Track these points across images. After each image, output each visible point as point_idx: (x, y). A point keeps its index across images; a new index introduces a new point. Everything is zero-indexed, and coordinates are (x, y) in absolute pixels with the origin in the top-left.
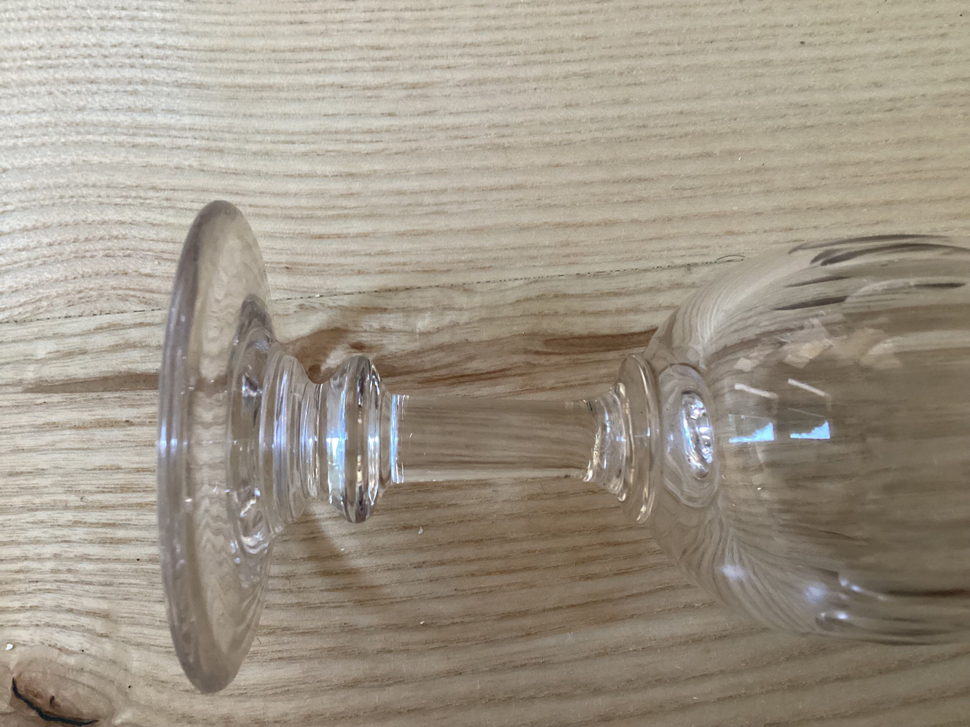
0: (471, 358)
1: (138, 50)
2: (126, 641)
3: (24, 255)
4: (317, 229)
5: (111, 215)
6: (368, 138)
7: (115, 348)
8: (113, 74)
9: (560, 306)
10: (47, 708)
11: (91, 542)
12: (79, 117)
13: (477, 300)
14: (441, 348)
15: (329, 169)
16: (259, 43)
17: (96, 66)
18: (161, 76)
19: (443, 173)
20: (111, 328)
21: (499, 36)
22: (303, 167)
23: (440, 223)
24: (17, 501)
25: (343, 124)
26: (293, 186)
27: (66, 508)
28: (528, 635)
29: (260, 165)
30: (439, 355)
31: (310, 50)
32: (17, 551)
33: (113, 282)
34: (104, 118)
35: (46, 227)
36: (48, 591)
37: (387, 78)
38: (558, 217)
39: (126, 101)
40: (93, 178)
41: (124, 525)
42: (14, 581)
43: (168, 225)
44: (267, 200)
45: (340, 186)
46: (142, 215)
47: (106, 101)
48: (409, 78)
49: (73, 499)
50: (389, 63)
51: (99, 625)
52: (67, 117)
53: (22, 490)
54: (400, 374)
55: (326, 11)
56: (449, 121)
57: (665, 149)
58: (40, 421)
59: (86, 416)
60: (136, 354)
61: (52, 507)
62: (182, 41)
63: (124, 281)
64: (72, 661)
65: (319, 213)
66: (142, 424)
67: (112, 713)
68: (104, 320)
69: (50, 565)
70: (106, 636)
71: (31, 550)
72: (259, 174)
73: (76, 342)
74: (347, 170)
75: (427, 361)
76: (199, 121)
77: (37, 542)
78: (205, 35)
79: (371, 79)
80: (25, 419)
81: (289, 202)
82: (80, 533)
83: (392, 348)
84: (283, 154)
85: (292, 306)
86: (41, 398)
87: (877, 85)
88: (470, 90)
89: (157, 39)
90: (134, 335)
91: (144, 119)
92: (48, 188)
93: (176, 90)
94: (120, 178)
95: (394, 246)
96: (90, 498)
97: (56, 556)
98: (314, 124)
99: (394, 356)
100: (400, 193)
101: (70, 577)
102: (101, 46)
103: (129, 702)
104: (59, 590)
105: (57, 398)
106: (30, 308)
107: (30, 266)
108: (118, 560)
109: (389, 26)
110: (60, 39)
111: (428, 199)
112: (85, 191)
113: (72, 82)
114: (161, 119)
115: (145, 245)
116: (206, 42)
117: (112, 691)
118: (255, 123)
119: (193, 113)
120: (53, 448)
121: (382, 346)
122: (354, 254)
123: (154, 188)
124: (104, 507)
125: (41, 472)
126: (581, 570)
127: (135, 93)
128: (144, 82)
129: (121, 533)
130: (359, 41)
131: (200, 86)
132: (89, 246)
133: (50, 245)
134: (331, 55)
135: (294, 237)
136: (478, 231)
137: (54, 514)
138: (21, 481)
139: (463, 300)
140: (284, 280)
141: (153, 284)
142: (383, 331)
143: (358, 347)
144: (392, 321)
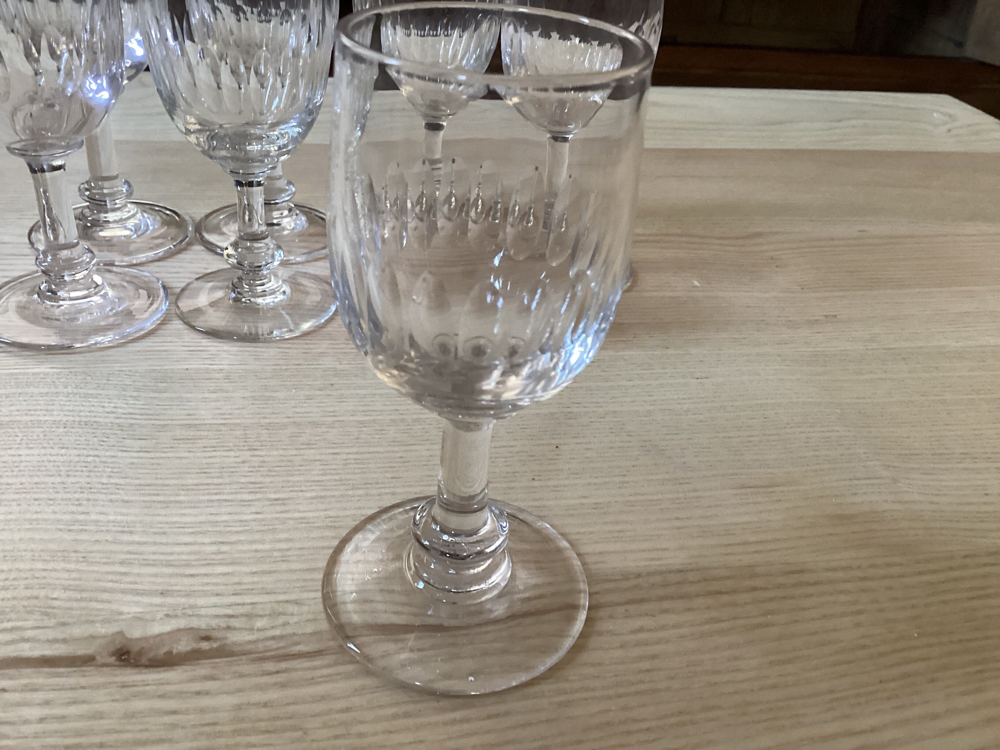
0: (296, 644)
1: (89, 485)
5: (40, 565)
6: (238, 524)
8: (67, 496)
13: (305, 608)
14: (273, 638)
15: (207, 540)
19: (289, 540)
21: (337, 477)
22: (187, 539)
26: (178, 549)
29: (158, 539)
30: (271, 642)
31: (208, 484)
33: (26, 603)
34: (52, 517)
39: (71, 509)
40: (33, 546)
43: (78, 571)
45: (214, 548)
46: (62, 566)
47: (57, 508)
48: (273, 496)
50: (261, 490)
54: (237, 655)
55: (223, 468)
56: (297, 515)
60: (26, 646)
63: (35, 602)
65: (193, 563)
66: (14, 691)
68: (10, 624)
74: (221, 540)
75: (260, 646)
76: (120, 518)
78: (137, 478)
79: (247, 497)
81: (173, 557)
83: (235, 639)
84: (175, 533)
85: (160, 615)
87: (584, 497)
88: (314, 501)
89: (104, 480)
90: (29, 634)
91: (81, 517)
93: (110, 503)
94: (53, 547)
98: (200, 519)
99: (235, 644)
100: (256, 551)
102: (64, 483)
109: (264, 474)
110: (36, 480)
111: (277, 554)
112: (24, 553)
114: (94, 517)
115: (58, 582)
116: (137, 482)
118: (160, 519)
119: (116, 514)
121: (226, 638)
122: (215, 584)
123: (77, 552)
127: (79, 505)
128: (88, 500)
130: (242, 480)
132: (16, 583)
134: (221, 487)
139: (295, 609)
140: (158, 600)
141: (56, 603)
142: (229, 628)
143: (207, 638)
144: (236, 623)
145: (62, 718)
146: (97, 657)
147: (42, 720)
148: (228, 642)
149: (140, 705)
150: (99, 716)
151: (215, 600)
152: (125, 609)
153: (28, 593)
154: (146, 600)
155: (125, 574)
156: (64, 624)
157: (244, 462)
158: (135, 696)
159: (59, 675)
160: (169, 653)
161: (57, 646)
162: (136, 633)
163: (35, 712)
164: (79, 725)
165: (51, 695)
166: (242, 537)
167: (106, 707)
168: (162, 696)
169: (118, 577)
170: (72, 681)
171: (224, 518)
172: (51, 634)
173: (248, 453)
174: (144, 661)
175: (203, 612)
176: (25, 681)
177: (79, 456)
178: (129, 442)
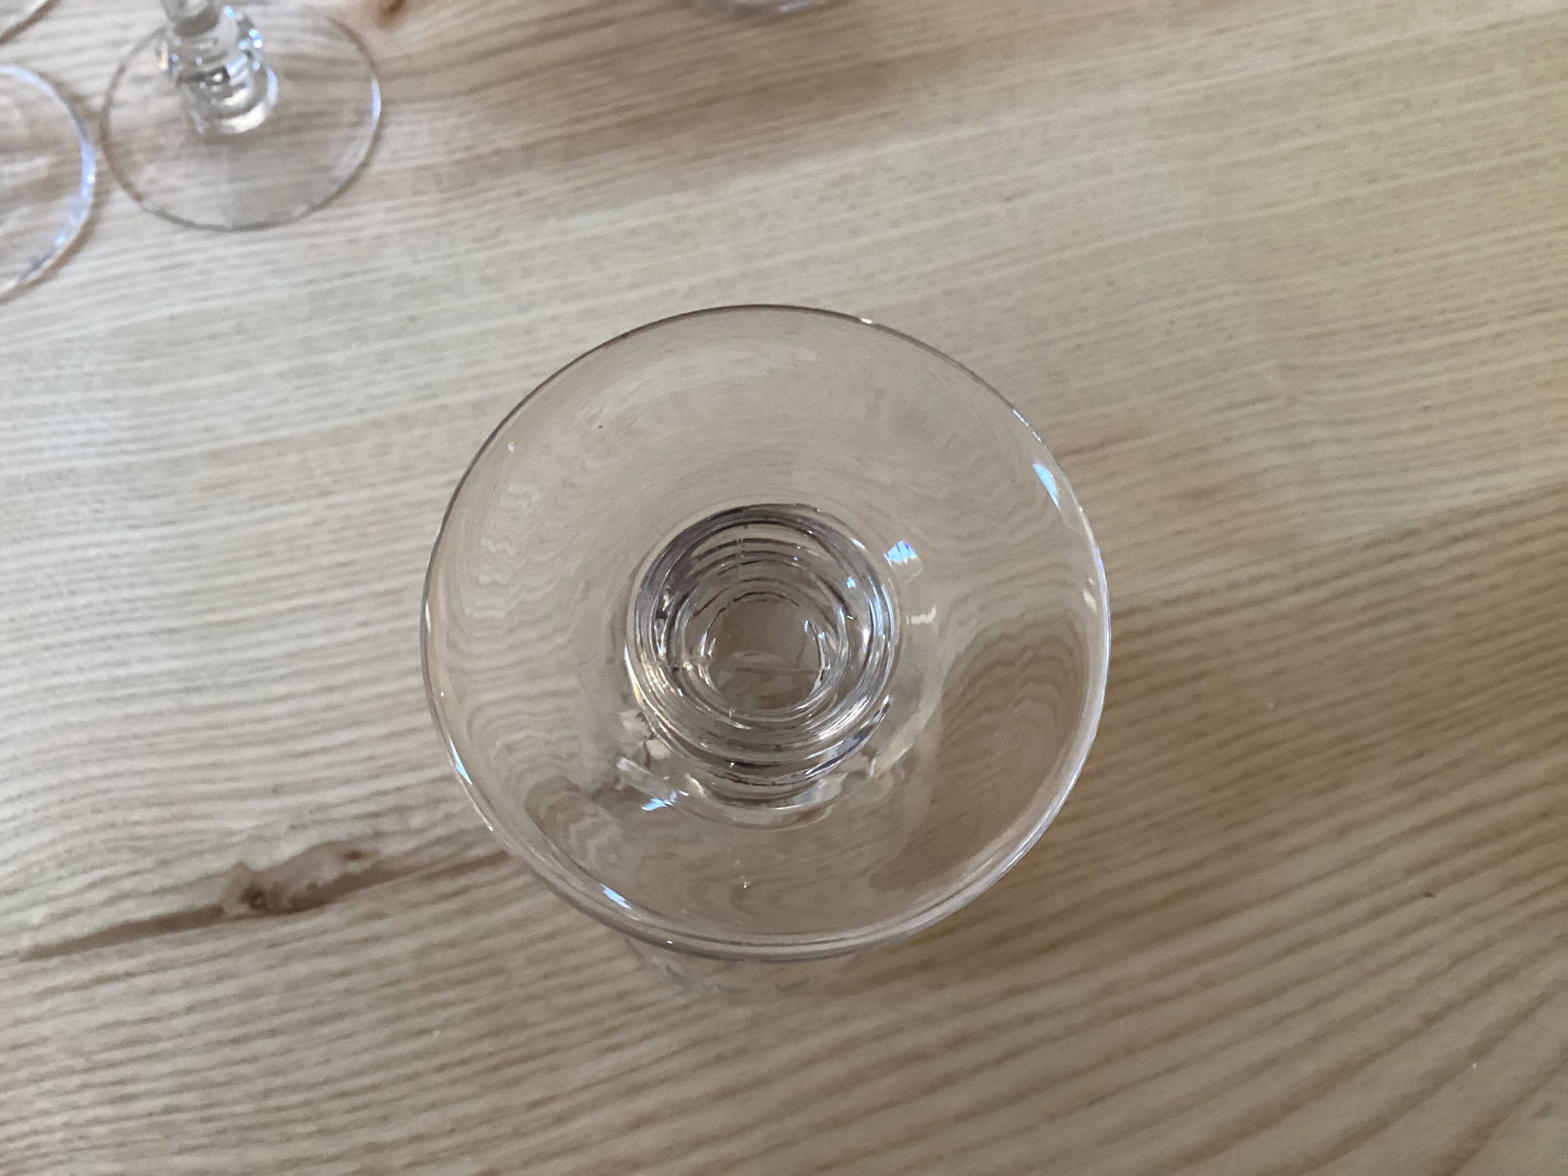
0: (469, 846)
1: (108, 608)
3: (11, 825)
4: (300, 747)
5: (95, 770)
6: (343, 650)
7: (111, 901)
8: (85, 634)
11: (101, 1103)
12: (56, 681)
14: (439, 841)
15: (308, 687)
16: (227, 580)
17: (69, 629)
18: (133, 628)
20: (106, 881)
22: (281, 689)
24: (22, 1074)
26: (272, 710)
27: (73, 1072)
28: (561, 1119)
29: (240, 695)
30: (437, 849)
31: (279, 578)
32: (26, 1127)
33: (103, 836)
34: (81, 677)
35: (31, 793)
36: (60, 1163)
37: (357, 591)
39: (102, 657)
40: (75, 737)
41: (133, 1080)
42: (25, 1158)
43: (151, 771)
44: (249, 728)
45: (320, 701)
46: (126, 765)
47: (80, 661)
48: (379, 587)
49: (79, 1063)
50: (359, 577)
52: (43, 683)
53: (26, 1062)
54: (399, 876)
55: (292, 540)
58: (40, 988)
59: (85, 974)
60: (130, 904)
61: (60, 1073)
62: (151, 591)
63: (112, 834)
65: (300, 731)
66: (142, 974)
68: (96, 875)
69: (59, 1135)
71: (39, 1123)
72: (237, 705)
73: (69, 903)
74: (325, 684)
75: (424, 858)
76: (174, 664)
77: (45, 1113)
78: (174, 581)
79: (341, 594)
80: (23, 989)
81: (271, 726)
82: (88, 1096)
83: (389, 851)
84: (260, 681)
85: (283, 828)
86: (38, 965)
89: (127, 594)
90: (128, 884)
91: (120, 672)
92: (30, 755)
94: (102, 733)
95: (382, 749)
96: (96, 1058)
97: (66, 1125)
98: (288, 647)
99: (391, 858)
100: (381, 696)
101: (82, 1144)
102: (71, 609)
104: (71, 1160)
105: (54, 962)
106: (20, 876)
107: (17, 835)
108: (129, 1118)
109: (355, 542)
110: (30, 609)
112: (65, 752)
113: (47, 648)
114: (137, 669)
115: (131, 794)
116: (176, 588)
118: (232, 656)
119: (167, 657)
120: (55, 1013)
121: (376, 852)
122: (341, 764)
123: (137, 737)
124: (111, 1065)
125: (43, 1041)
126: (606, 1042)
127: (109, 649)
128: (118, 637)
129: (130, 1089)
130: (327, 561)
131: (172, 631)
132: (75, 805)
133: (36, 811)
134: (299, 580)
135: (279, 758)
137: (61, 1081)
138: (23, 1053)
140: (273, 803)
141: (142, 830)
142: (379, 835)
143: (354, 856)
144: (387, 824)
145: (216, 1003)
146: (226, 908)
147: (190, 1010)
148: (382, 857)
149: (300, 969)
150: (256, 993)
151: (346, 792)
152: (235, 825)
153: (100, 819)
154: (254, 805)
155: (215, 765)
156: (165, 863)
157: (317, 524)
158: (289, 958)
159: (186, 942)
160: (312, 887)
161: (169, 898)
162: (261, 861)
163: (178, 1000)
164: (237, 1008)
165: (189, 972)
166: (356, 674)
167: (259, 979)
168: (324, 953)
169: (207, 774)
170: (207, 947)
171: (320, 641)
172: (155, 881)
173: (321, 502)
174: (285, 904)
175: (337, 813)
176: (149, 957)
177: (73, 548)
178: (135, 506)
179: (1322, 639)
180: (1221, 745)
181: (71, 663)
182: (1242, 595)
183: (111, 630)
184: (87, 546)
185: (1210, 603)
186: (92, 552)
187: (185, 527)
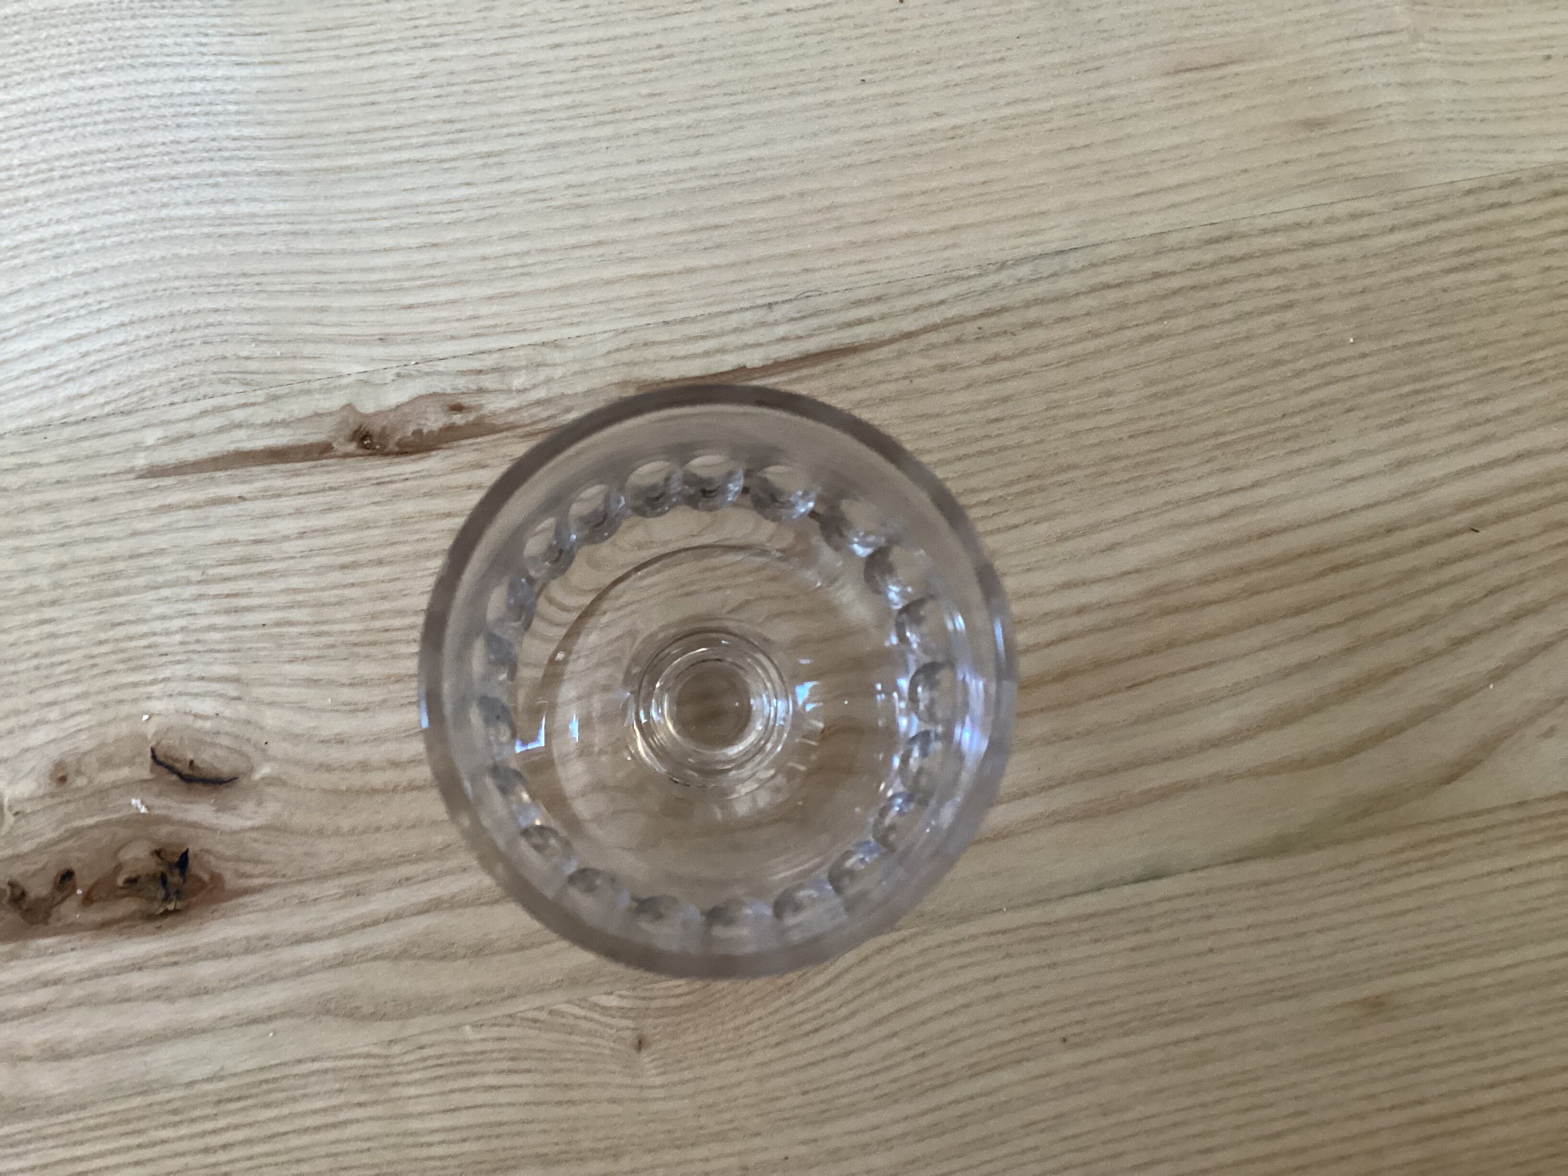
1: (215, 144)
2: (259, 702)
3: (123, 349)
4: (407, 300)
5: (205, 303)
6: (449, 208)
7: (221, 430)
8: (193, 169)
9: (649, 353)
10: (187, 771)
11: (217, 612)
12: (164, 213)
13: (570, 354)
14: (539, 403)
15: (413, 242)
16: (335, 127)
17: (176, 162)
18: (242, 166)
19: (523, 235)
20: (218, 410)
21: (567, 100)
22: (386, 241)
23: (525, 285)
24: (140, 581)
25: (423, 198)
26: (379, 261)
27: (189, 583)
29: (346, 243)
30: (535, 410)
31: (384, 129)
32: (144, 628)
33: (214, 368)
34: (188, 212)
35: (143, 321)
36: (179, 662)
37: (460, 150)
38: (638, 269)
39: (209, 193)
40: (185, 270)
41: (248, 594)
42: (145, 656)
43: (260, 309)
44: (355, 277)
45: (425, 257)
46: (235, 302)
47: (189, 195)
48: (484, 148)
49: (195, 575)
50: (463, 135)
51: (231, 690)
52: (153, 214)
53: (143, 571)
54: (501, 431)
55: (396, 91)
56: (525, 185)
57: (738, 196)
58: (155, 505)
59: (200, 495)
60: (241, 433)
61: (177, 583)
62: (258, 131)
63: (225, 366)
64: (208, 725)
65: (406, 284)
66: (255, 498)
67: (252, 770)
68: (208, 404)
69: (178, 638)
70: (238, 698)
71: (158, 626)
72: (345, 252)
73: (183, 427)
74: (430, 240)
75: (525, 416)
76: (282, 207)
77: (163, 617)
78: (278, 123)
79: (446, 152)
80: (140, 504)
81: (377, 276)
82: (204, 605)
83: (491, 407)
84: (368, 232)
85: (390, 376)
86: (154, 483)
87: (939, 115)
88: (545, 154)
89: (233, 132)
90: (239, 415)
91: (228, 209)
92: (140, 283)
93: (256, 179)
94: (211, 268)
95: (484, 310)
96: (211, 572)
97: (183, 629)
98: (392, 200)
99: (494, 414)
100: (484, 258)
101: (199, 648)
102: (178, 143)
103: (268, 759)
104: (188, 660)
105: (169, 481)
106: (135, 399)
107: (130, 359)
108: (244, 627)
109: (460, 99)
110: (137, 139)
111: (513, 262)
112: (177, 284)
113: (153, 180)
114: (245, 208)
115: (241, 329)
116: (281, 130)
117: (248, 749)
118: (337, 204)
119: (274, 199)
120: (170, 528)
121: (481, 406)
122: (446, 320)
123: (244, 275)
124: (226, 579)
125: (161, 552)
127: (216, 185)
128: (224, 174)
129: (244, 602)
130: (430, 117)
131: (280, 173)
132: (186, 335)
133: (148, 337)
134: (405, 133)
135: (385, 309)
136: (565, 288)
137: (177, 590)
138: (141, 562)
139: (556, 356)
140: (379, 351)
141: (252, 365)
142: (481, 391)
143: (458, 408)
144: (488, 381)
145: (326, 531)
146: (335, 445)
147: (302, 535)
148: (486, 411)
149: (408, 507)
150: (365, 525)
151: (451, 348)
152: (344, 369)
153: (209, 351)
154: (362, 351)
155: (323, 310)
156: (275, 398)
157: (421, 76)
158: (396, 496)
159: (296, 474)
160: (418, 433)
161: (280, 431)
162: (368, 406)
163: (290, 526)
164: (348, 537)
165: (300, 502)
166: (460, 233)
167: (367, 513)
168: (429, 494)
169: (316, 317)
170: (315, 480)
172: (264, 414)
173: (427, 54)
174: (392, 446)
175: (441, 366)
176: (259, 485)
177: (178, 80)
178: (240, 43)
179: (1409, 280)
180: (1298, 374)
181: (179, 197)
182: (1338, 230)
183: (219, 167)
184: (193, 80)
185: (1305, 236)
186: (198, 87)
187: (292, 69)
